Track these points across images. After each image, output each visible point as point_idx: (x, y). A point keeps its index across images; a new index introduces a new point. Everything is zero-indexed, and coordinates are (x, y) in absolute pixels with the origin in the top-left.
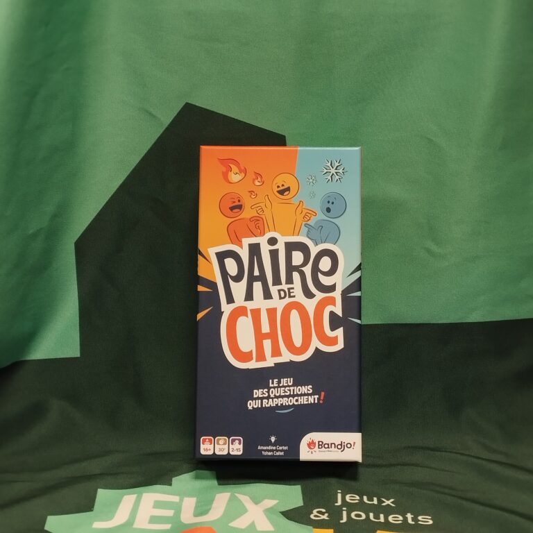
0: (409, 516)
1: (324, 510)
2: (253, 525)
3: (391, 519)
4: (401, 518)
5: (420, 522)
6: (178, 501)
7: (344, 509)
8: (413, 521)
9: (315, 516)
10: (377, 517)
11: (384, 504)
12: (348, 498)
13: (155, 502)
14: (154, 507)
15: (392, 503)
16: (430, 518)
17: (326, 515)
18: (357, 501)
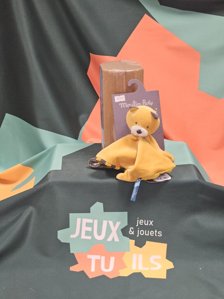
0: (156, 232)
1: (133, 229)
2: (113, 238)
3: (151, 233)
4: (153, 232)
5: (158, 235)
6: (92, 222)
7: (139, 228)
8: (157, 235)
9: (131, 232)
10: (147, 233)
11: (150, 225)
12: (140, 222)
13: (86, 223)
14: (86, 226)
15: (152, 223)
16: (161, 232)
17: (133, 231)
18: (142, 224)
